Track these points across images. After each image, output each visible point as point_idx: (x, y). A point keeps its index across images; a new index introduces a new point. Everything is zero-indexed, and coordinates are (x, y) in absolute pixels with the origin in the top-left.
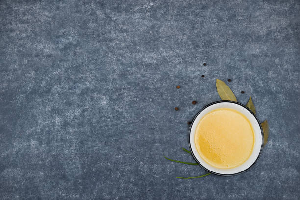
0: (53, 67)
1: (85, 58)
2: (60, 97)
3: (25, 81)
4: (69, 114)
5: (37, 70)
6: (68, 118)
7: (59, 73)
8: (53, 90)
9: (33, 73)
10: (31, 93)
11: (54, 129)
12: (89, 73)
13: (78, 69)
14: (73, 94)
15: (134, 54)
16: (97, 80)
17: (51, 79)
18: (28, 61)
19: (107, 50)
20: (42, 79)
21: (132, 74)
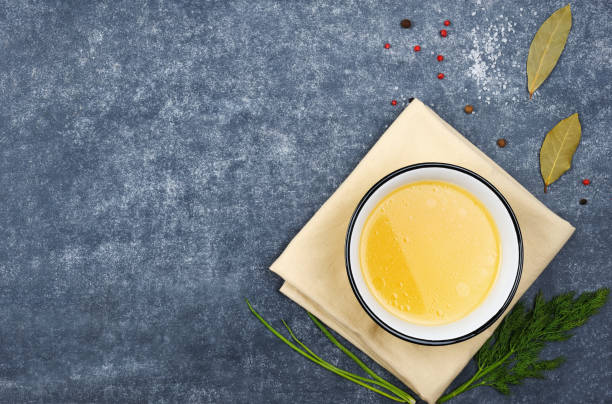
0: (164, 56)
1: (243, 39)
2: (179, 130)
3: (96, 85)
4: (200, 174)
5: (125, 60)
6: (197, 181)
7: (179, 71)
8: (162, 112)
9: (115, 68)
10: (110, 116)
11: (161, 205)
12: (250, 76)
13: (224, 65)
14: (210, 124)
15: (362, 37)
16: (270, 95)
17: (159, 85)
18: (105, 36)
19: (298, 22)
20: (137, 84)
21: (355, 85)
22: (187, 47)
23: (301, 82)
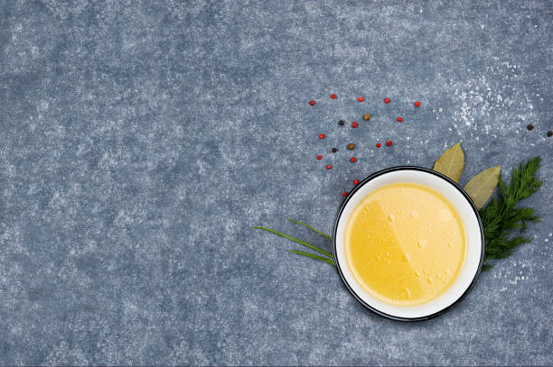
22: (236, 108)
23: (333, 130)
